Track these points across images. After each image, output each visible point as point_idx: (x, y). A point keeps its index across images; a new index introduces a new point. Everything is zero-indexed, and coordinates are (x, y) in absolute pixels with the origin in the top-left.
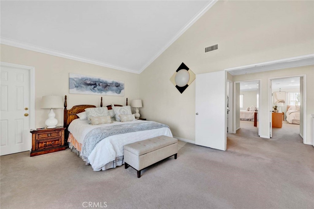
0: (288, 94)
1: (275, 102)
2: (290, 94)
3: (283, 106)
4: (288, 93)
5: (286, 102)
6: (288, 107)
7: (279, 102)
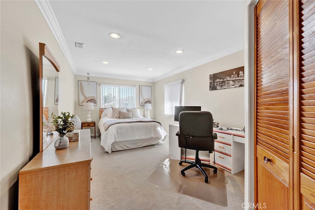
0: (100, 88)
1: (80, 102)
2: (103, 87)
3: (93, 109)
4: (100, 85)
5: (98, 102)
6: (101, 111)
7: (87, 102)
